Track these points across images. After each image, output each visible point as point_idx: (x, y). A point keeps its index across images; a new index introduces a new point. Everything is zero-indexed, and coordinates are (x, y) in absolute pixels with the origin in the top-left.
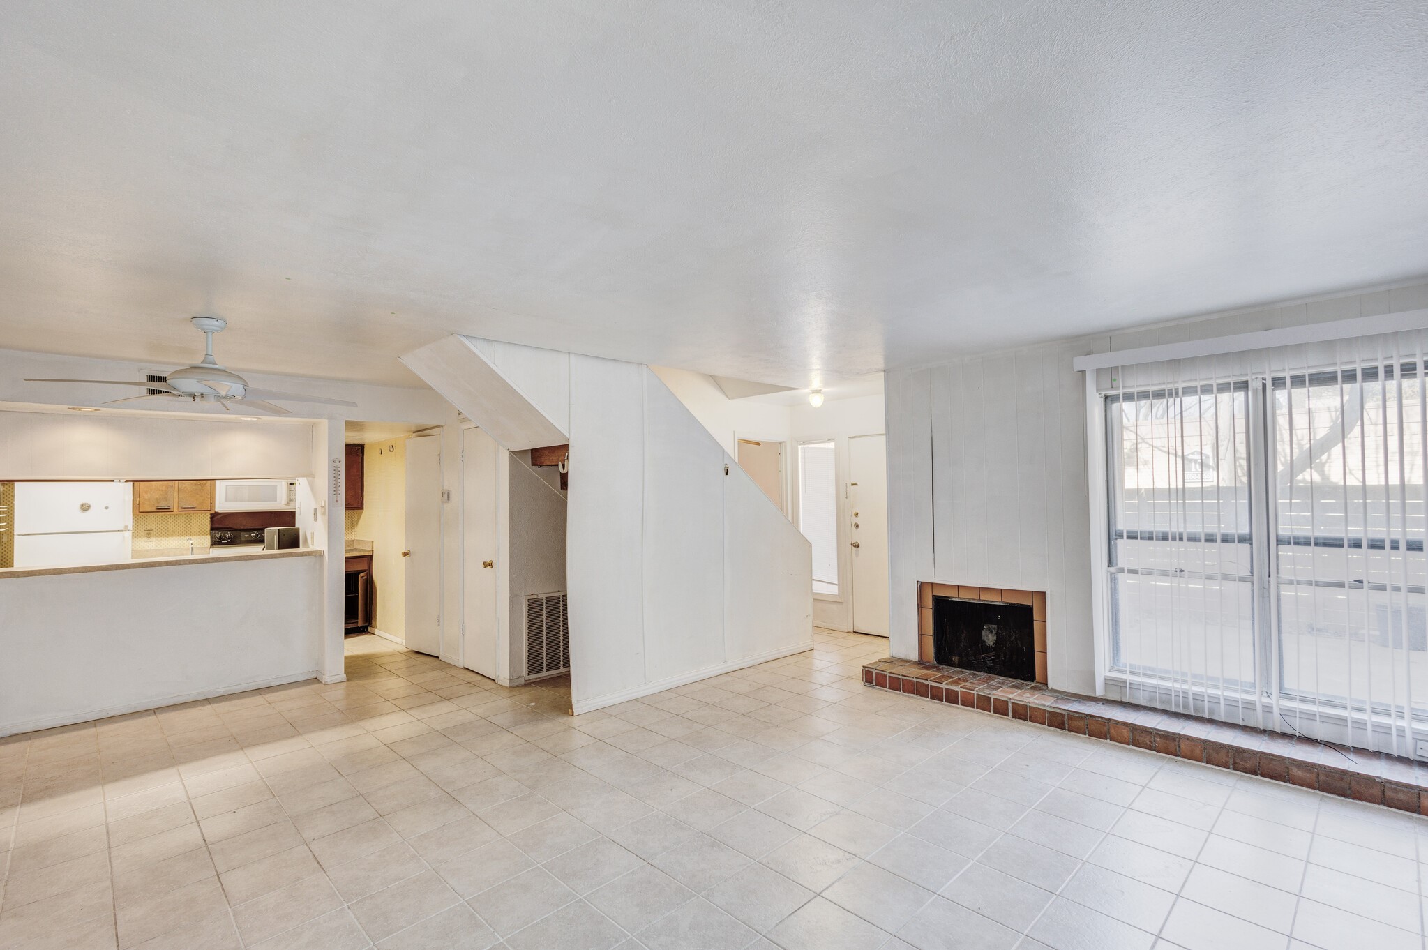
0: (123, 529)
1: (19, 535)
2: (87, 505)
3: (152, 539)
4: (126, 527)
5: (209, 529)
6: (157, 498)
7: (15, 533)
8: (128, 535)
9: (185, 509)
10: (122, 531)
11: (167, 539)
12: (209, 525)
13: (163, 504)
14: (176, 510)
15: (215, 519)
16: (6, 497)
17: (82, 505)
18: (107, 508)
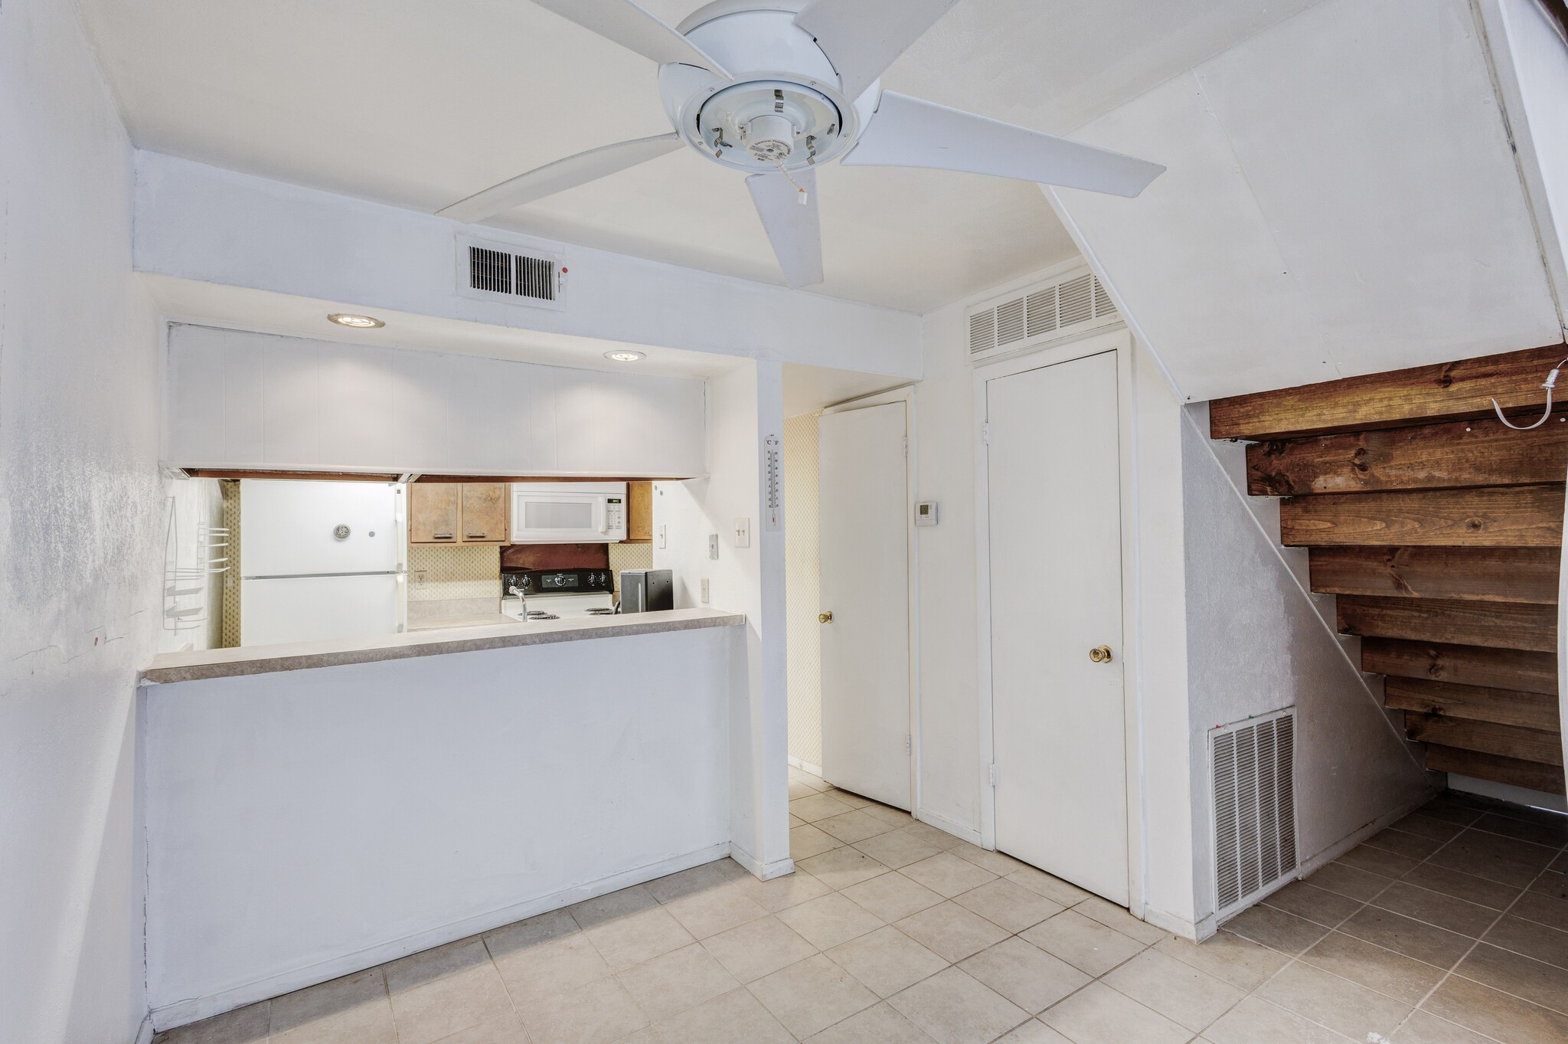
0: (395, 569)
1: (248, 578)
2: (344, 529)
3: (425, 584)
4: (400, 565)
5: (498, 569)
6: (435, 521)
7: (242, 575)
8: (401, 578)
9: (472, 538)
10: (393, 573)
11: (445, 585)
12: (499, 564)
13: (442, 532)
14: (459, 540)
15: (505, 554)
16: (230, 518)
17: (338, 529)
18: (372, 534)
